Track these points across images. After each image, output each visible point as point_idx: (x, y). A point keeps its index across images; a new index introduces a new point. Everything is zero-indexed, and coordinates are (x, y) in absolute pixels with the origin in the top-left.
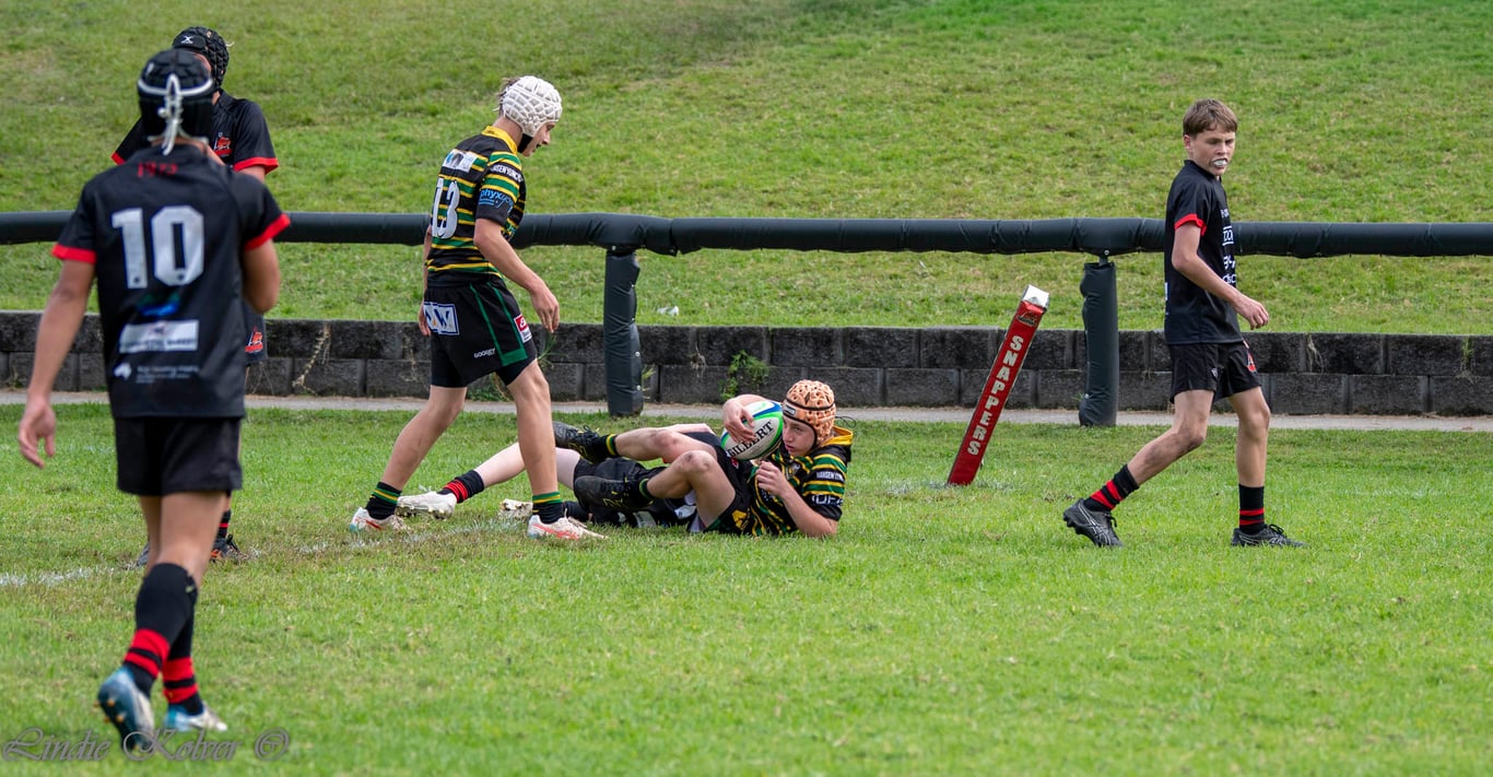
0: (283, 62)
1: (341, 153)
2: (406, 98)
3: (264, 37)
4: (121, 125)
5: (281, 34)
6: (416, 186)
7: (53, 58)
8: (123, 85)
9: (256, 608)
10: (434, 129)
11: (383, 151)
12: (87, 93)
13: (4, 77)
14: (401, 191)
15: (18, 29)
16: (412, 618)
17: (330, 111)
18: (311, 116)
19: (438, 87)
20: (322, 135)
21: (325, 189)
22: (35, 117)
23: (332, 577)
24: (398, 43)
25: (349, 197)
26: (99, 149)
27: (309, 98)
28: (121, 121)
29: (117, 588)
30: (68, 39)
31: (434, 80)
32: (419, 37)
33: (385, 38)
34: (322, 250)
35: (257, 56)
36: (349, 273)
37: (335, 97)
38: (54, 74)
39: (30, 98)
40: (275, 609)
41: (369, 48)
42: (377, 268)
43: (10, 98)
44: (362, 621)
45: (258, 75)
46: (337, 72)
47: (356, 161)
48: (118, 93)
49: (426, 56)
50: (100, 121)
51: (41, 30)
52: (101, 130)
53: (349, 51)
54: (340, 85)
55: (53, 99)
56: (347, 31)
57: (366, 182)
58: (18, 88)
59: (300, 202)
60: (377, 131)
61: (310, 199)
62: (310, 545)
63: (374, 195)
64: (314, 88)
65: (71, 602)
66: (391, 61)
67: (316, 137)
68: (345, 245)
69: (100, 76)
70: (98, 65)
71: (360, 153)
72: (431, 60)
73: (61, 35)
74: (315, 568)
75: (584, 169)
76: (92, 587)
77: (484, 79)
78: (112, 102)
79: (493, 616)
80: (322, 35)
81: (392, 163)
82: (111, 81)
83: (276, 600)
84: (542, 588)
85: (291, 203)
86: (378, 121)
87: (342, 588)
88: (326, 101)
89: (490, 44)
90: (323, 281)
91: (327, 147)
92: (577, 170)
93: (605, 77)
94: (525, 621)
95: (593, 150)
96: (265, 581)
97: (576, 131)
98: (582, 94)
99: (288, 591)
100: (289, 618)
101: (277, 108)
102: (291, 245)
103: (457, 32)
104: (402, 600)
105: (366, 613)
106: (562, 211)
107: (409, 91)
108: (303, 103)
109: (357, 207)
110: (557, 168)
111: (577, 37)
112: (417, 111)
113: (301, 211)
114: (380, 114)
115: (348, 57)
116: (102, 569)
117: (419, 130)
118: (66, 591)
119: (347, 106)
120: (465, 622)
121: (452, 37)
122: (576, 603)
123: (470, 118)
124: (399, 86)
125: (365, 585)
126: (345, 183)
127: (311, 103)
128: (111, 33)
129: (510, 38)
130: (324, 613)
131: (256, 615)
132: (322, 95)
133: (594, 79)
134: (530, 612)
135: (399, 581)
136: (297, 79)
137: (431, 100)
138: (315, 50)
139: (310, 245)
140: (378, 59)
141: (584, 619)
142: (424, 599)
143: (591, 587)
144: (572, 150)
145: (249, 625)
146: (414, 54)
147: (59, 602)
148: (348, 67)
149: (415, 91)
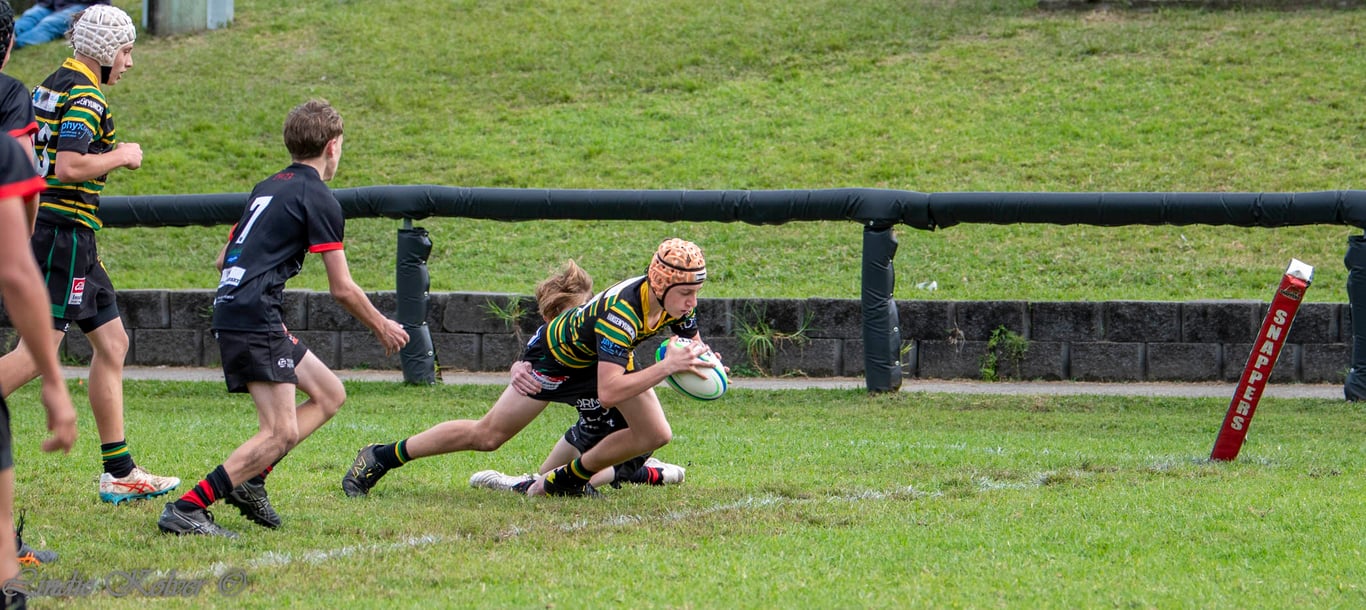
0: (542, 40)
1: (598, 130)
2: (664, 74)
3: (522, 15)
4: (381, 104)
5: (539, 12)
6: (673, 162)
7: (315, 38)
8: (384, 64)
9: (518, 586)
10: (691, 105)
11: (640, 128)
12: (348, 72)
13: (267, 57)
14: (658, 167)
15: (280, 9)
16: (672, 596)
17: (588, 88)
18: (569, 93)
19: (695, 63)
20: (580, 112)
21: (583, 166)
22: (296, 97)
23: (592, 554)
24: (655, 20)
25: (607, 174)
26: (360, 128)
27: (567, 76)
28: (381, 100)
29: (379, 566)
30: (330, 19)
31: (691, 56)
32: (676, 14)
33: (642, 14)
34: (580, 227)
35: (516, 34)
36: (607, 250)
37: (593, 74)
38: (316, 54)
39: (293, 77)
40: (535, 587)
41: (626, 25)
42: (634, 244)
43: (272, 78)
44: (622, 599)
45: (517, 53)
46: (595, 49)
47: (614, 137)
48: (378, 72)
49: (683, 32)
50: (361, 100)
51: (303, 10)
52: (361, 109)
53: (606, 28)
54: (597, 62)
55: (314, 79)
56: (604, 8)
57: (623, 159)
58: (280, 68)
59: (557, 179)
60: (634, 107)
61: (569, 176)
62: (570, 523)
63: (631, 171)
64: (572, 65)
65: (335, 580)
66: (648, 38)
67: (574, 114)
68: (603, 222)
69: (359, 57)
70: (360, 44)
71: (617, 130)
72: (688, 36)
73: (322, 15)
74: (575, 546)
75: (841, 144)
76: (355, 564)
77: (741, 55)
78: (373, 81)
79: (753, 593)
80: (580, 12)
81: (650, 139)
82: (372, 60)
83: (537, 577)
84: (802, 565)
85: (549, 180)
86: (635, 97)
87: (602, 565)
88: (584, 78)
89: (747, 20)
90: (581, 257)
91: (585, 124)
92: (834, 145)
93: (862, 51)
94: (785, 598)
95: (850, 125)
96: (526, 559)
97: (833, 106)
98: (839, 69)
99: (548, 569)
100: (550, 596)
101: (535, 85)
102: (550, 222)
103: (714, 8)
104: (662, 577)
105: (627, 591)
106: (819, 186)
107: (666, 67)
108: (561, 80)
109: (615, 184)
110: (814, 143)
111: (833, 12)
112: (675, 87)
113: (559, 188)
114: (638, 90)
115: (605, 34)
116: (364, 546)
117: (676, 106)
118: (329, 568)
119: (604, 83)
120: (725, 599)
121: (709, 13)
122: (836, 580)
123: (727, 94)
124: (656, 63)
125: (625, 562)
126: (603, 160)
127: (570, 79)
128: (372, 13)
129: (767, 13)
130: (585, 592)
131: (517, 594)
132: (580, 72)
133: (851, 53)
134: (791, 589)
135: (659, 559)
136: (555, 56)
137: (689, 76)
138: (572, 28)
139: (568, 222)
140: (635, 36)
141: (844, 597)
142: (684, 576)
143: (851, 564)
144: (829, 125)
145: (511, 603)
146: (671, 31)
147: (322, 580)
148: (605, 44)
149: (672, 67)
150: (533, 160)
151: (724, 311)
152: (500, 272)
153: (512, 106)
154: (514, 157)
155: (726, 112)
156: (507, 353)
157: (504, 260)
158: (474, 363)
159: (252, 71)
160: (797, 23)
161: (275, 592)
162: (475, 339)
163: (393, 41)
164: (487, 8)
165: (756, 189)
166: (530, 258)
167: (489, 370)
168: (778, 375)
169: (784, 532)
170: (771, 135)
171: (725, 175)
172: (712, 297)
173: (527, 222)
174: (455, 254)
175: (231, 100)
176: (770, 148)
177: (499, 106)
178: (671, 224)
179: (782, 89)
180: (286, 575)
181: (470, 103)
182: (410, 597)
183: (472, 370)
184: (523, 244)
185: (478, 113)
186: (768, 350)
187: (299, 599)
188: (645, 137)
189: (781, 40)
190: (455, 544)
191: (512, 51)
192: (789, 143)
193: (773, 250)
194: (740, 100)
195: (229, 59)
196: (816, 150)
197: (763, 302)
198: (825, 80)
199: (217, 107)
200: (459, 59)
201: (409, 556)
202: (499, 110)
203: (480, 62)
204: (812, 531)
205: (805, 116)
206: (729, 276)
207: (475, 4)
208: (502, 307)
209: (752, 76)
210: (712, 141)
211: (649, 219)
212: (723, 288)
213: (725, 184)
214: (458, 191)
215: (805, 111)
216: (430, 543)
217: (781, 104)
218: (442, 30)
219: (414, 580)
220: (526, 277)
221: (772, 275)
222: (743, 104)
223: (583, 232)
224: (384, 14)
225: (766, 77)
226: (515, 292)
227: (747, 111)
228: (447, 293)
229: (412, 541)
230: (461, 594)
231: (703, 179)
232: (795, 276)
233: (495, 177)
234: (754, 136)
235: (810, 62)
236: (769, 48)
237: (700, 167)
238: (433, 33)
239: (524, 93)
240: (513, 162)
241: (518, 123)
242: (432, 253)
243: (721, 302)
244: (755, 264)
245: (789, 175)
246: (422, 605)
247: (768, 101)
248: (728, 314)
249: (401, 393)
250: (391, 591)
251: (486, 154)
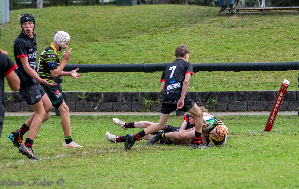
0: (90, 25)
1: (106, 49)
2: (122, 34)
3: (85, 19)
5: (89, 18)
6: (125, 57)
8: (48, 32)
9: (86, 167)
10: (129, 42)
11: (116, 48)
12: (40, 35)
13: (18, 31)
14: (121, 58)
16: (126, 169)
17: (102, 38)
18: (97, 39)
19: (130, 31)
20: (101, 44)
21: (102, 58)
23: (105, 159)
24: (120, 20)
25: (108, 60)
27: (97, 35)
28: (48, 42)
29: (50, 163)
31: (129, 29)
32: (125, 18)
33: (116, 18)
34: (101, 74)
35: (83, 24)
36: (108, 80)
37: (104, 34)
40: (90, 167)
41: (112, 21)
42: (115, 78)
44: (113, 170)
45: (84, 29)
46: (104, 28)
47: (109, 51)
48: (47, 34)
49: (127, 23)
50: (43, 42)
52: (43, 44)
53: (107, 22)
54: (105, 31)
56: (106, 17)
57: (112, 56)
59: (95, 62)
60: (115, 43)
61: (98, 61)
62: (99, 151)
63: (114, 59)
64: (98, 32)
65: (38, 167)
66: (118, 25)
67: (99, 44)
69: (43, 30)
71: (110, 49)
72: (128, 24)
74: (101, 157)
75: (168, 51)
76: (43, 163)
77: (142, 29)
78: (46, 37)
79: (147, 168)
80: (100, 18)
81: (119, 51)
82: (46, 31)
83: (91, 165)
84: (160, 160)
85: (93, 62)
86: (115, 40)
87: (108, 162)
88: (101, 35)
89: (143, 19)
90: (101, 82)
91: (102, 47)
92: (166, 52)
93: (173, 27)
94: (155, 169)
95: (170, 46)
96: (88, 160)
97: (166, 41)
98: (167, 32)
99: (94, 163)
100: (94, 170)
101: (89, 37)
102: (93, 73)
103: (135, 17)
104: (123, 164)
105: (114, 168)
106: (163, 62)
107: (123, 32)
108: (95, 36)
109: (110, 63)
110: (161, 51)
111: (166, 17)
112: (125, 37)
113: (95, 64)
114: (115, 38)
115: (107, 24)
116: (46, 158)
117: (126, 42)
118: (37, 164)
119: (107, 36)
120: (140, 170)
121: (134, 18)
122: (168, 164)
123: (139, 39)
124: (120, 31)
125: (114, 161)
126: (107, 57)
127: (97, 36)
128: (46, 19)
129: (149, 18)
130: (103, 168)
131: (86, 169)
132: (100, 34)
133: (170, 28)
134: (157, 167)
135: (123, 160)
136: (94, 30)
137: (129, 34)
138: (98, 22)
139: (98, 73)
140: (114, 24)
141: (170, 168)
142: (129, 164)
143: (172, 160)
144: (165, 47)
145: (84, 172)
146: (124, 23)
147: (35, 167)
148: (107, 26)
149: (124, 32)
150: (88, 57)
151: (139, 95)
152: (80, 86)
153: (83, 43)
154: (83, 56)
155: (138, 44)
156: (83, 107)
157: (81, 83)
158: (74, 110)
159: (15, 35)
160: (157, 20)
161: (22, 170)
162: (74, 104)
163: (51, 26)
164: (76, 17)
165: (146, 63)
166: (88, 82)
167: (78, 111)
168: (153, 112)
169: (155, 152)
170: (150, 49)
171: (138, 60)
172: (135, 92)
173: (87, 73)
174: (68, 82)
175: (9, 42)
176: (150, 53)
177: (79, 43)
178: (125, 73)
179: (153, 37)
180: (25, 166)
181: (72, 42)
182: (58, 171)
183: (74, 112)
184: (86, 79)
185: (74, 45)
186: (150, 105)
187: (29, 172)
188: (117, 50)
189: (152, 25)
190: (69, 157)
191: (83, 28)
192: (155, 51)
193: (151, 79)
194: (142, 40)
195: (9, 32)
196: (162, 53)
197: (149, 93)
198: (164, 35)
199: (5, 44)
200: (69, 31)
201: (57, 160)
202: (79, 44)
203: (74, 31)
204: (162, 152)
205: (159, 44)
206: (140, 86)
207: (73, 16)
208: (81, 95)
209: (145, 34)
210: (135, 51)
211: (119, 71)
212: (138, 89)
213: (138, 62)
214: (69, 65)
215: (159, 43)
216: (63, 157)
217: (153, 41)
218: (64, 23)
219: (59, 166)
220: (87, 87)
221: (151, 86)
222: (143, 41)
223: (102, 75)
224: (49, 19)
225: (149, 34)
226: (84, 91)
227: (144, 43)
228: (67, 92)
229: (58, 156)
230: (71, 170)
231: (133, 61)
232: (157, 86)
233: (79, 61)
234: (146, 50)
235: (160, 30)
236: (149, 27)
237: (132, 58)
238: (62, 24)
239: (86, 39)
240: (83, 57)
241: (84, 47)
242: (63, 81)
243: (138, 93)
244: (146, 83)
245: (155, 60)
246: (61, 173)
247: (149, 40)
248: (140, 96)
249: (55, 118)
250: (53, 169)
251: (76, 55)
